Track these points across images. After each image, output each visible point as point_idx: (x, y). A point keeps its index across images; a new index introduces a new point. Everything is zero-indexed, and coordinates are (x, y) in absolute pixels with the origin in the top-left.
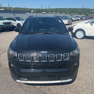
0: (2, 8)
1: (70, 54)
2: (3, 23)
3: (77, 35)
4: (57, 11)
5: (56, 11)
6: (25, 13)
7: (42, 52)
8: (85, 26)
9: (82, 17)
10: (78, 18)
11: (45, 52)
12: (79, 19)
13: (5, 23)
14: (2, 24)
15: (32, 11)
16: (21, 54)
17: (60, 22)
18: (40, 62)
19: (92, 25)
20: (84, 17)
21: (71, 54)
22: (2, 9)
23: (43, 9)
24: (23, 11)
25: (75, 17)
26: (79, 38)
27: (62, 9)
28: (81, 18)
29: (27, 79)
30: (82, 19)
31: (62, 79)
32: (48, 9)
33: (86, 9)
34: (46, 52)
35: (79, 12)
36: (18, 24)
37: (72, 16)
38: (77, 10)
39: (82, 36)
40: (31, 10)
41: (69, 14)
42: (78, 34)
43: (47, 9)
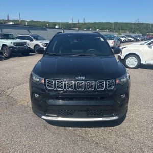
0: (9, 21)
1: (115, 81)
2: (14, 43)
3: (127, 62)
4: (97, 27)
5: (95, 27)
6: (47, 30)
7: (78, 77)
8: (140, 49)
9: (136, 36)
10: (129, 38)
11: (81, 77)
12: (132, 39)
13: (17, 44)
14: (12, 45)
15: (56, 27)
16: (50, 80)
17: (102, 40)
18: (75, 90)
19: (150, 47)
20: (140, 36)
21: (117, 81)
22: (11, 23)
23: (73, 24)
24: (44, 26)
25: (125, 37)
26: (131, 66)
27: (105, 23)
28: (134, 39)
29: (56, 115)
30: (137, 41)
31: (104, 116)
32: (82, 24)
33: (143, 24)
34: (84, 78)
35: (132, 28)
36: (37, 46)
37: (121, 34)
38: (129, 25)
39: (136, 64)
40: (55, 24)
41: (116, 31)
42: (130, 61)
43: (80, 23)
